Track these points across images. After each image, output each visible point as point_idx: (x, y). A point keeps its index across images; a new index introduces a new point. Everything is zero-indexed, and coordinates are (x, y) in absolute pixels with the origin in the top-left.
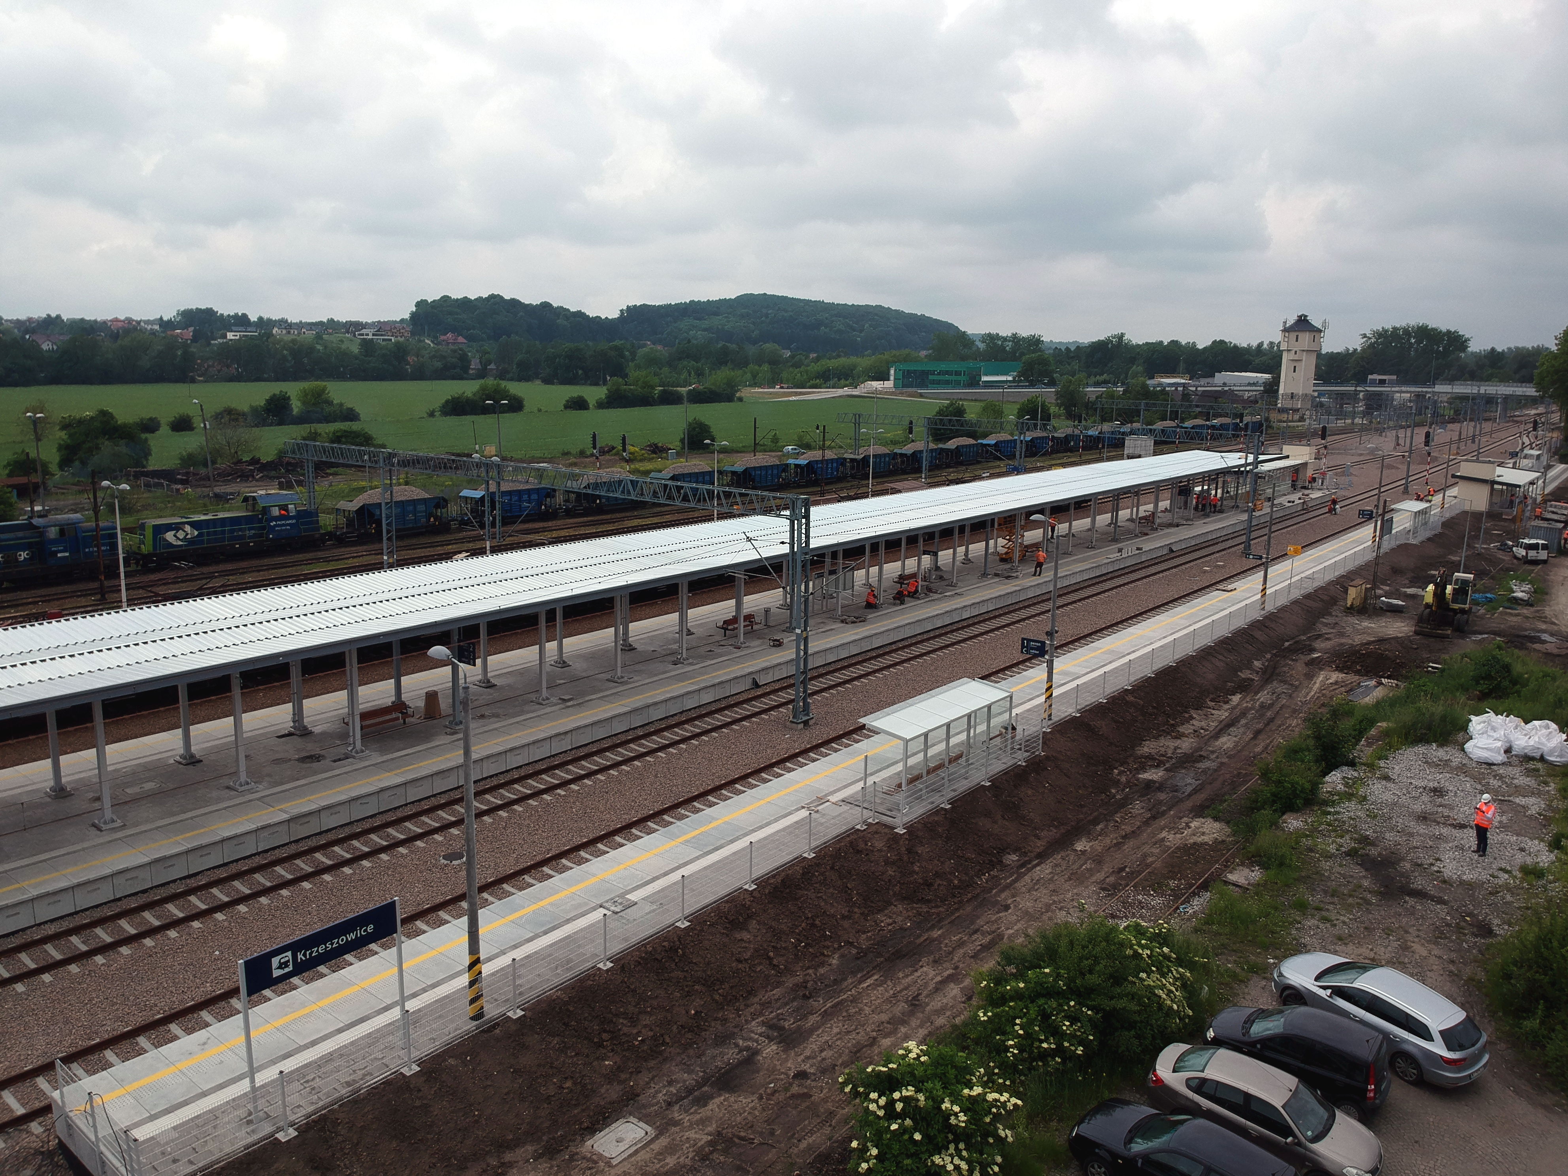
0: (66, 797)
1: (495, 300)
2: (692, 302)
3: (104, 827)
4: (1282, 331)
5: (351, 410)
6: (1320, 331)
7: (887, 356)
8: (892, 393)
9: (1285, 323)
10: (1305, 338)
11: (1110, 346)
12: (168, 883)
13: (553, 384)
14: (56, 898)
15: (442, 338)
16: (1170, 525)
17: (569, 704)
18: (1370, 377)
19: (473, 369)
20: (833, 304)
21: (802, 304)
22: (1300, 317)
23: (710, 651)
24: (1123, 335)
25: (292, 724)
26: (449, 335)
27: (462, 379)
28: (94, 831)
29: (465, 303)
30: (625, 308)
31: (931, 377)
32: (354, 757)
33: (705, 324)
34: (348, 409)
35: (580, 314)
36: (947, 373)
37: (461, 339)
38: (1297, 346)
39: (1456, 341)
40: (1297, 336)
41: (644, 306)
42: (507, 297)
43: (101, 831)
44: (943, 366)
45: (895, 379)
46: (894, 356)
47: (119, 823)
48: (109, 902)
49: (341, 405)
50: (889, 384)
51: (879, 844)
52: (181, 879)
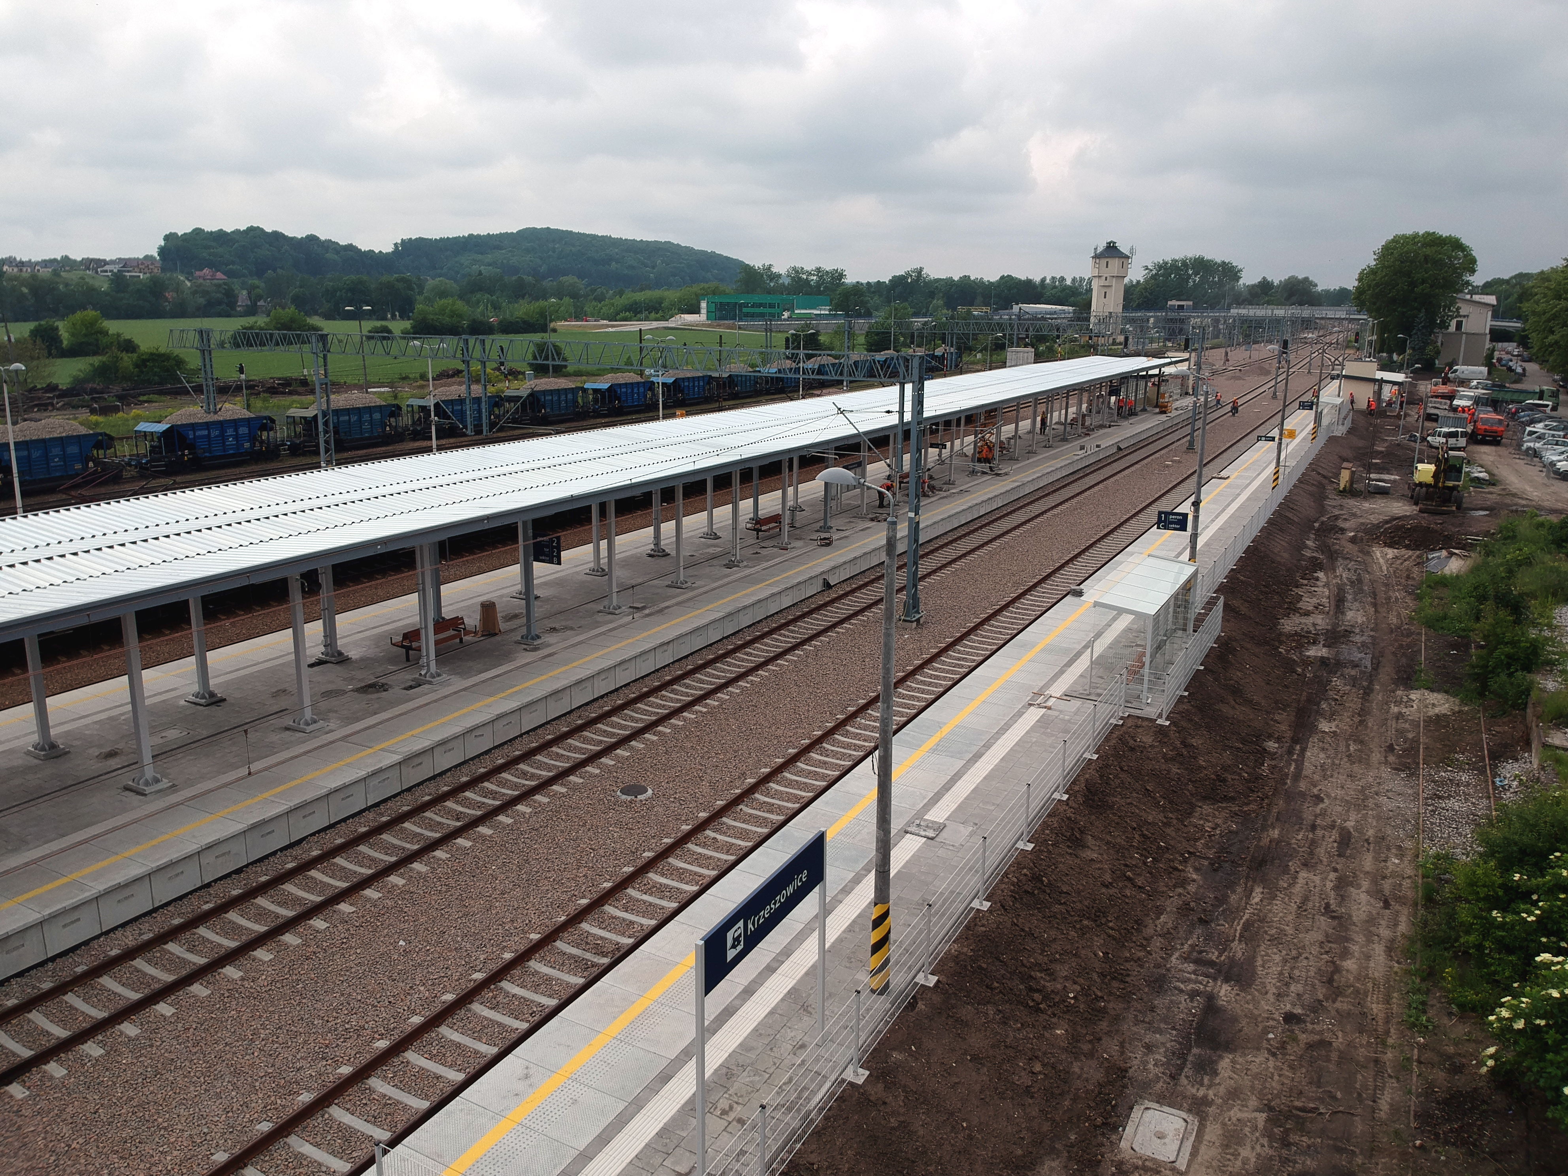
0: (60, 756)
1: (254, 232)
2: (471, 236)
3: (148, 790)
4: (1093, 257)
5: (129, 342)
6: (1128, 257)
7: (696, 288)
8: (709, 326)
9: (1096, 249)
10: (1115, 263)
11: (909, 281)
12: (266, 857)
13: (334, 319)
14: (127, 892)
15: (198, 273)
16: (1102, 426)
17: (647, 611)
18: (1169, 303)
19: (239, 306)
20: (621, 239)
21: (588, 239)
22: (1110, 243)
23: (757, 553)
24: (921, 269)
25: (323, 649)
26: (206, 271)
27: (229, 316)
28: (135, 798)
29: (220, 236)
30: (399, 241)
31: (745, 310)
32: (430, 683)
33: (489, 258)
34: (125, 340)
35: (350, 248)
36: (760, 305)
37: (219, 275)
38: (1106, 273)
39: (1230, 272)
40: (1107, 262)
41: (420, 240)
42: (268, 229)
43: (145, 795)
44: (756, 298)
45: (708, 312)
46: (703, 289)
47: (165, 783)
48: (195, 890)
49: (119, 335)
50: (701, 317)
51: (1148, 740)
52: (281, 850)
